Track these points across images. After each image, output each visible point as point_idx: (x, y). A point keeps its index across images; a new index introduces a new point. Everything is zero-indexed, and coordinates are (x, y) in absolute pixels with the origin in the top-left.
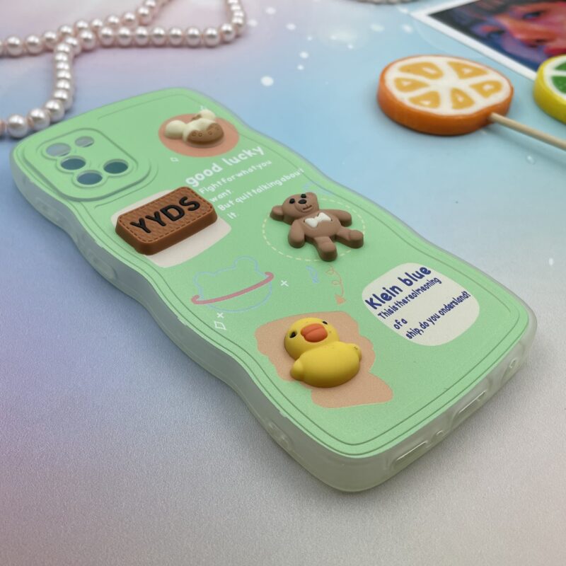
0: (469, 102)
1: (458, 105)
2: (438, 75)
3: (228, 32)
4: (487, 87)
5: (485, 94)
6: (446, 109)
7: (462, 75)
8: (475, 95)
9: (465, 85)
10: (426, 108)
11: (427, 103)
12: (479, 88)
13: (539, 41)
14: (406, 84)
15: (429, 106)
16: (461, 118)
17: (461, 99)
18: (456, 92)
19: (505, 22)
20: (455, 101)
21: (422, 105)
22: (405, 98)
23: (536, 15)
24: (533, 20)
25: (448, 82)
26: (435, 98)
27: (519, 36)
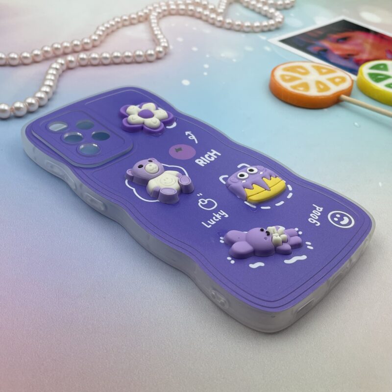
0: (327, 88)
1: (320, 90)
2: (307, 73)
3: (160, 52)
4: (337, 80)
5: (337, 84)
6: (313, 92)
7: (321, 73)
8: (330, 84)
9: (323, 79)
10: (301, 91)
11: (301, 89)
12: (332, 80)
13: (349, 55)
14: (287, 78)
15: (303, 91)
16: (323, 97)
17: (322, 87)
18: (318, 83)
19: (326, 44)
20: (318, 88)
21: (299, 90)
22: (288, 86)
23: (345, 40)
24: (343, 43)
25: (313, 77)
26: (306, 86)
27: (337, 53)
